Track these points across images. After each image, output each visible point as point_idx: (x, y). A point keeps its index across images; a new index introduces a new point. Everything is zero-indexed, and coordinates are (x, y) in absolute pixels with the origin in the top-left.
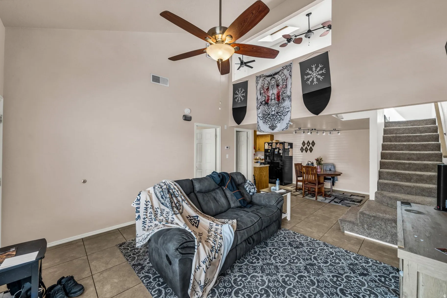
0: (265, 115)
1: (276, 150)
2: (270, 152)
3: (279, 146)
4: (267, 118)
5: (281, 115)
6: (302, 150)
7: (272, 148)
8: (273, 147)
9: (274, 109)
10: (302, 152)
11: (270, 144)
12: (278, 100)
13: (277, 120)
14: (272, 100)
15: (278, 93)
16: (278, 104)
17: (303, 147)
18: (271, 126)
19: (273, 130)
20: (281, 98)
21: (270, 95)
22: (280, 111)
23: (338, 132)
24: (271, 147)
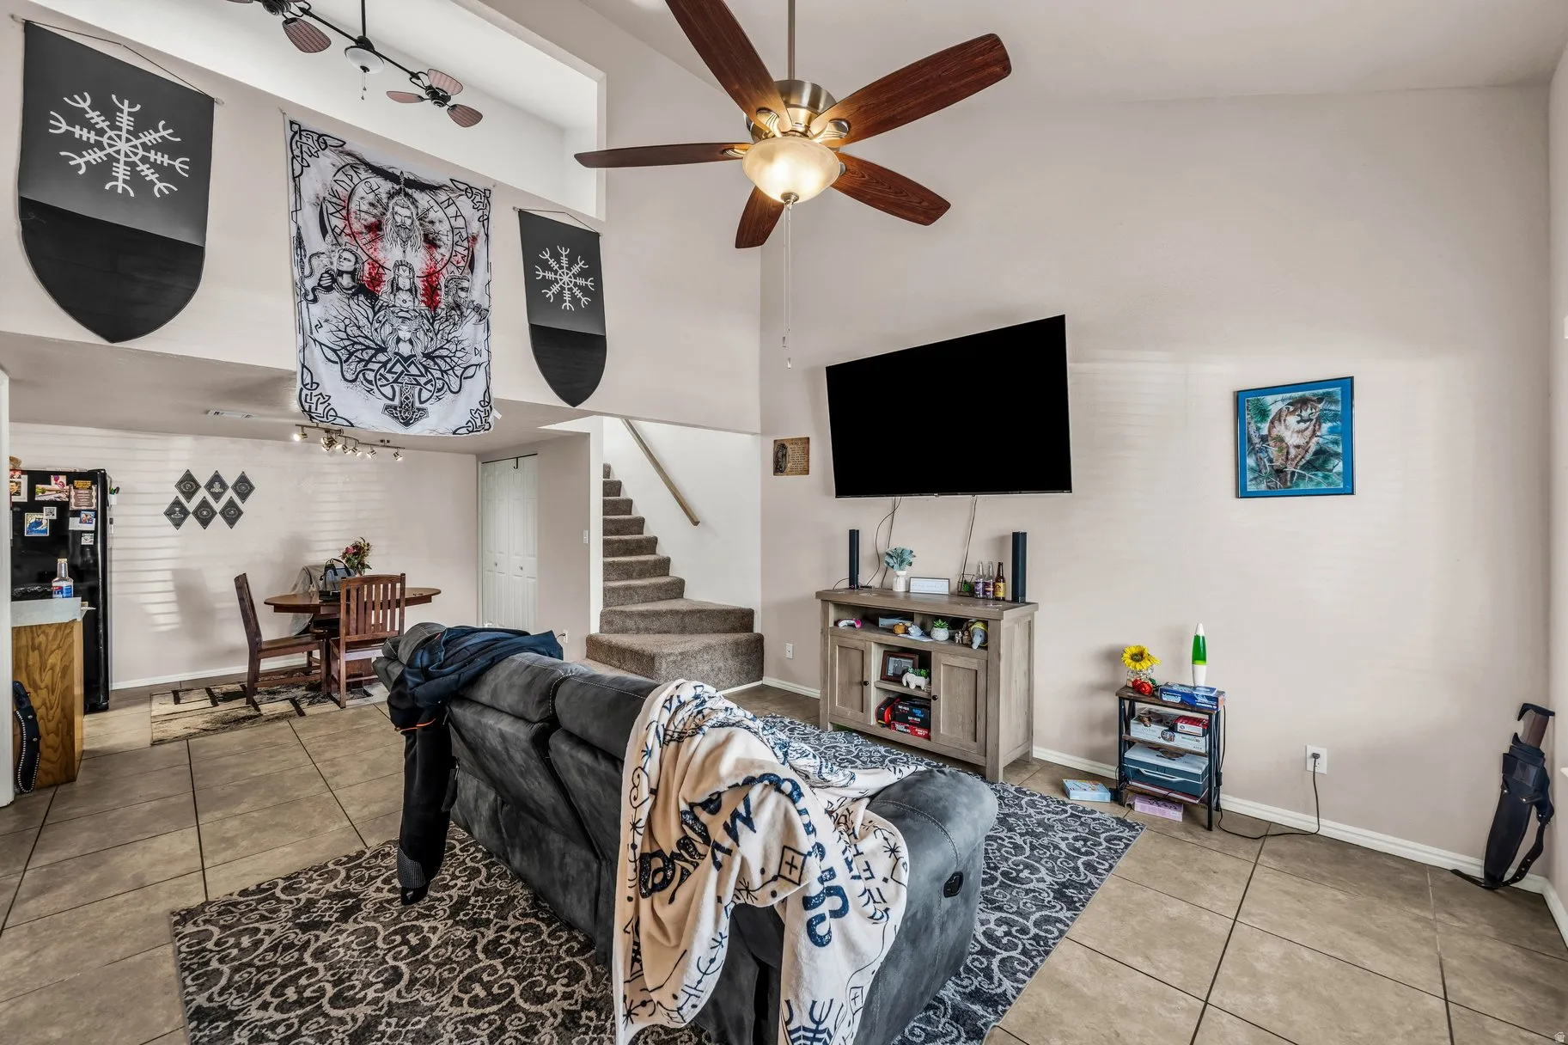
0: (361, 343)
3: (57, 491)
4: (370, 360)
5: (445, 372)
6: (178, 516)
9: (408, 336)
10: (178, 524)
12: (432, 303)
13: (429, 387)
14: (399, 289)
15: (431, 277)
16: (428, 320)
17: (183, 500)
18: (396, 402)
19: (407, 423)
20: (444, 299)
21: (390, 264)
22: (444, 353)
23: (395, 451)
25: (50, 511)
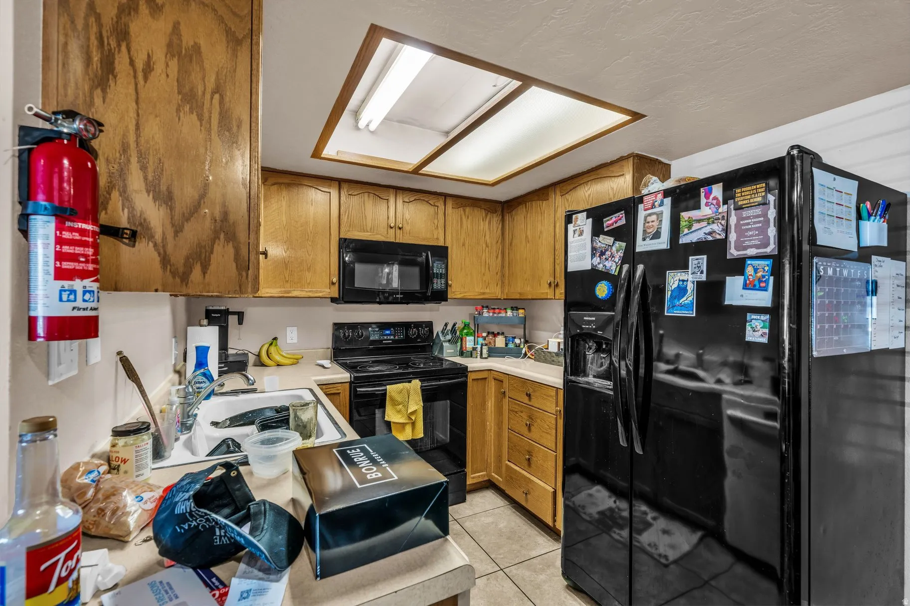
1: (673, 279)
2: (610, 303)
3: (710, 220)
7: (631, 257)
8: (642, 245)
11: (616, 220)
24: (618, 248)
25: (699, 265)
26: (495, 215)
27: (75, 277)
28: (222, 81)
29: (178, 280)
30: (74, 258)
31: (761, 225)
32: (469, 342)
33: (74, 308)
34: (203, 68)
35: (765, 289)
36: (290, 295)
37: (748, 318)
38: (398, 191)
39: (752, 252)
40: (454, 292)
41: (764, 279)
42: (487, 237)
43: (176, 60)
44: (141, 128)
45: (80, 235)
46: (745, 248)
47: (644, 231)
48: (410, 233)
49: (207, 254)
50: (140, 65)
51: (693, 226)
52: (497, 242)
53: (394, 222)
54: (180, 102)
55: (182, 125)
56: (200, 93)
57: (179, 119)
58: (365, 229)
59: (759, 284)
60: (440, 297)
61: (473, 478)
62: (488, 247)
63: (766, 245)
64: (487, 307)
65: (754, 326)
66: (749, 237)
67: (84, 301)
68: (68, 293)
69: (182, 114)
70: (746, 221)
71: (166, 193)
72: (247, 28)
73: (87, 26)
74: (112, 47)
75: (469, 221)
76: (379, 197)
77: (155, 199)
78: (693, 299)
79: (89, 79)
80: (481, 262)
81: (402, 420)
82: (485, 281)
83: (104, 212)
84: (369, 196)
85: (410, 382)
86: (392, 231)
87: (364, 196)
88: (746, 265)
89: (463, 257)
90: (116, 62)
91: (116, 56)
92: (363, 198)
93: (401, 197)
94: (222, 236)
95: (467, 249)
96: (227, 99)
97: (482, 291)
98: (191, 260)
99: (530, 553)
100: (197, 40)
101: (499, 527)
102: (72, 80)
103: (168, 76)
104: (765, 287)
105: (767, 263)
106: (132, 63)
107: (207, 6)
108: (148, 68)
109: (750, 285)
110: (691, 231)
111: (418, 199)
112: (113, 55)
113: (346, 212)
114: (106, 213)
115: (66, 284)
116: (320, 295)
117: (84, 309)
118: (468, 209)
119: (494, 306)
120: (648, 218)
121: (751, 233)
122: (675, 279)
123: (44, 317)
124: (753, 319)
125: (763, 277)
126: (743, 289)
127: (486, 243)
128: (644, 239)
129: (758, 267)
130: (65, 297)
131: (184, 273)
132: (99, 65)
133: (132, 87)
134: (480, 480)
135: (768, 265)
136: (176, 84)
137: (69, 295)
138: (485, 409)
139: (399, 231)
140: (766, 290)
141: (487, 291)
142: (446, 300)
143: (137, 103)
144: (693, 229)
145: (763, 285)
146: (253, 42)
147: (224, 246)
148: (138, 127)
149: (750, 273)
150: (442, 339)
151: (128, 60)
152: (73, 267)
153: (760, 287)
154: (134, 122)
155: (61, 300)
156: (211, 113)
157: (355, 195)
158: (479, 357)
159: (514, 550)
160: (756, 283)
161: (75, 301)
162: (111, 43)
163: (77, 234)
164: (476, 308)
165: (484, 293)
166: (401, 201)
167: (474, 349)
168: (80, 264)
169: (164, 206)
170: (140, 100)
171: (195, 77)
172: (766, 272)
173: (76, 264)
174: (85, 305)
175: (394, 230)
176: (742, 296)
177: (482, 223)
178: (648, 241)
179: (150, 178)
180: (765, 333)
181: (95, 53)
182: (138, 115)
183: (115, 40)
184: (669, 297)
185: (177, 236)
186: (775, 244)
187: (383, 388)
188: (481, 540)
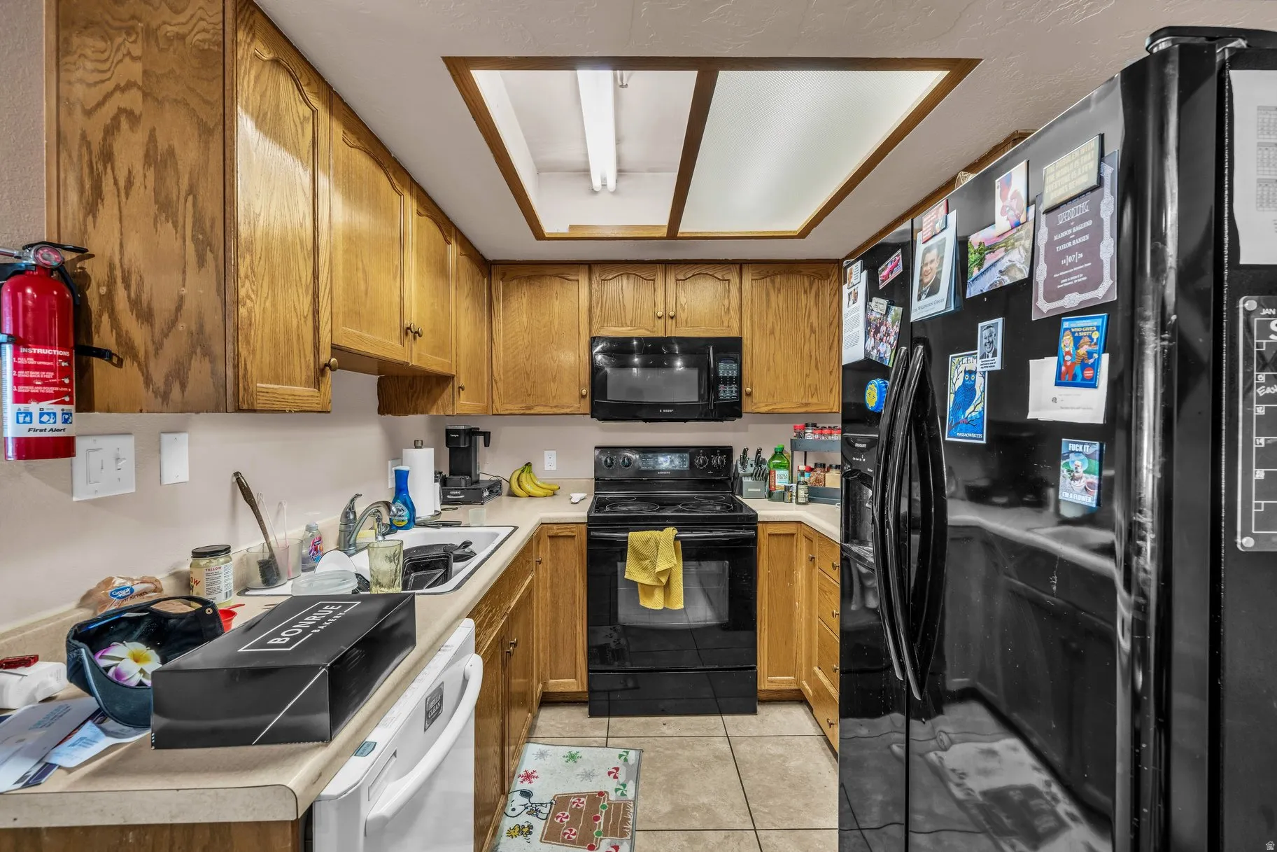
1: (958, 369)
3: (1008, 244)
11: (893, 268)
24: (894, 318)
25: (991, 339)
26: (826, 283)
27: (30, 399)
28: (195, 181)
29: (160, 400)
30: (28, 382)
31: (1087, 237)
32: (781, 479)
33: (30, 430)
34: (176, 171)
35: (1091, 384)
36: (532, 412)
37: (1064, 450)
38: (669, 266)
39: (1072, 300)
40: (755, 404)
41: (1091, 361)
42: (814, 319)
43: (152, 169)
44: (124, 246)
45: (35, 360)
46: (1061, 295)
47: (921, 281)
48: (686, 323)
49: (185, 370)
50: (122, 183)
51: (985, 259)
52: (831, 324)
53: (663, 310)
54: (156, 212)
55: (159, 236)
56: (175, 198)
57: (156, 231)
58: (623, 322)
59: (1083, 374)
60: (731, 411)
61: (772, 682)
62: (815, 333)
63: (1095, 283)
64: (814, 425)
65: (1073, 467)
66: (1068, 268)
67: (41, 422)
68: (24, 415)
69: (159, 225)
70: (1063, 235)
71: (146, 310)
72: (218, 114)
73: (80, 156)
74: (100, 171)
75: (781, 297)
76: (642, 278)
77: (138, 317)
78: (983, 408)
79: (83, 208)
80: (802, 358)
81: (648, 581)
82: (810, 386)
83: (97, 335)
84: (628, 278)
85: (662, 530)
86: (661, 323)
87: (622, 279)
88: (1062, 331)
89: (772, 352)
90: (104, 184)
91: (103, 180)
92: (620, 282)
93: (673, 274)
94: (199, 350)
95: (777, 339)
96: (201, 199)
97: (804, 401)
98: (170, 378)
99: (814, 820)
100: (171, 142)
101: (787, 765)
102: (70, 211)
103: (146, 187)
104: (1091, 379)
105: (1095, 324)
106: (116, 183)
107: (180, 102)
108: (129, 183)
109: (1067, 377)
110: (982, 270)
111: (697, 274)
112: (101, 178)
113: (598, 303)
114: (99, 336)
115: (22, 406)
116: (568, 411)
117: (41, 431)
118: (778, 279)
119: (824, 423)
120: (928, 255)
121: (1070, 259)
122: (960, 370)
123: (13, 438)
124: (1072, 452)
125: (1090, 354)
126: (1057, 384)
127: (812, 327)
128: (919, 299)
129: (1081, 334)
130: (21, 420)
131: (165, 392)
132: (90, 192)
133: (116, 207)
134: (784, 687)
135: (1098, 328)
136: (153, 194)
137: (25, 417)
138: (791, 581)
139: (670, 321)
140: (1094, 386)
141: (815, 400)
142: (740, 416)
143: (121, 222)
144: (986, 265)
145: (1089, 373)
146: (226, 127)
147: (201, 362)
148: (121, 245)
149: (1067, 350)
150: (740, 471)
151: (113, 181)
152: (28, 391)
153: (1083, 379)
154: (118, 241)
155: (18, 422)
156: (185, 217)
157: (610, 280)
158: (794, 501)
159: (790, 808)
160: (1078, 369)
161: (31, 422)
162: (99, 166)
163: (32, 359)
164: (795, 427)
165: (807, 405)
166: (673, 280)
167: (787, 489)
168: (36, 388)
169: (145, 323)
170: (123, 218)
171: (171, 182)
172: (1096, 344)
173: (32, 388)
174: (43, 426)
175: (663, 320)
176: (1055, 400)
177: (803, 297)
178: (925, 301)
179: (133, 295)
180: (1092, 483)
181: (86, 181)
182: (122, 234)
183: (102, 164)
184: (951, 406)
185: (158, 354)
186: (1112, 278)
187: (625, 535)
188: (749, 777)
